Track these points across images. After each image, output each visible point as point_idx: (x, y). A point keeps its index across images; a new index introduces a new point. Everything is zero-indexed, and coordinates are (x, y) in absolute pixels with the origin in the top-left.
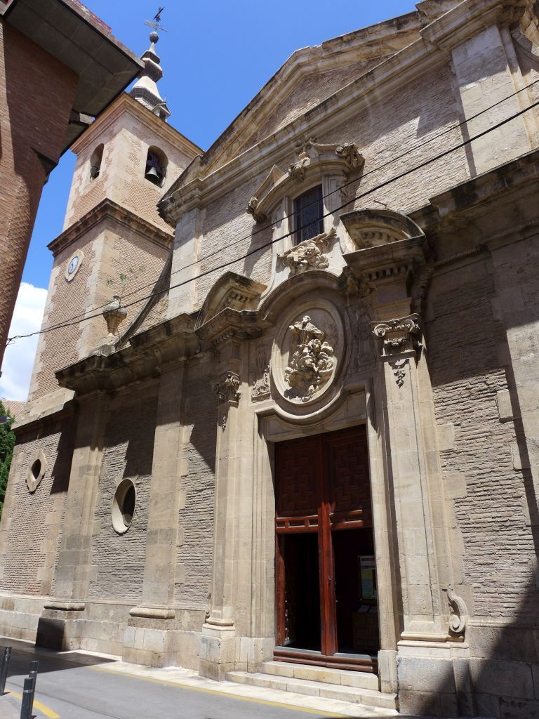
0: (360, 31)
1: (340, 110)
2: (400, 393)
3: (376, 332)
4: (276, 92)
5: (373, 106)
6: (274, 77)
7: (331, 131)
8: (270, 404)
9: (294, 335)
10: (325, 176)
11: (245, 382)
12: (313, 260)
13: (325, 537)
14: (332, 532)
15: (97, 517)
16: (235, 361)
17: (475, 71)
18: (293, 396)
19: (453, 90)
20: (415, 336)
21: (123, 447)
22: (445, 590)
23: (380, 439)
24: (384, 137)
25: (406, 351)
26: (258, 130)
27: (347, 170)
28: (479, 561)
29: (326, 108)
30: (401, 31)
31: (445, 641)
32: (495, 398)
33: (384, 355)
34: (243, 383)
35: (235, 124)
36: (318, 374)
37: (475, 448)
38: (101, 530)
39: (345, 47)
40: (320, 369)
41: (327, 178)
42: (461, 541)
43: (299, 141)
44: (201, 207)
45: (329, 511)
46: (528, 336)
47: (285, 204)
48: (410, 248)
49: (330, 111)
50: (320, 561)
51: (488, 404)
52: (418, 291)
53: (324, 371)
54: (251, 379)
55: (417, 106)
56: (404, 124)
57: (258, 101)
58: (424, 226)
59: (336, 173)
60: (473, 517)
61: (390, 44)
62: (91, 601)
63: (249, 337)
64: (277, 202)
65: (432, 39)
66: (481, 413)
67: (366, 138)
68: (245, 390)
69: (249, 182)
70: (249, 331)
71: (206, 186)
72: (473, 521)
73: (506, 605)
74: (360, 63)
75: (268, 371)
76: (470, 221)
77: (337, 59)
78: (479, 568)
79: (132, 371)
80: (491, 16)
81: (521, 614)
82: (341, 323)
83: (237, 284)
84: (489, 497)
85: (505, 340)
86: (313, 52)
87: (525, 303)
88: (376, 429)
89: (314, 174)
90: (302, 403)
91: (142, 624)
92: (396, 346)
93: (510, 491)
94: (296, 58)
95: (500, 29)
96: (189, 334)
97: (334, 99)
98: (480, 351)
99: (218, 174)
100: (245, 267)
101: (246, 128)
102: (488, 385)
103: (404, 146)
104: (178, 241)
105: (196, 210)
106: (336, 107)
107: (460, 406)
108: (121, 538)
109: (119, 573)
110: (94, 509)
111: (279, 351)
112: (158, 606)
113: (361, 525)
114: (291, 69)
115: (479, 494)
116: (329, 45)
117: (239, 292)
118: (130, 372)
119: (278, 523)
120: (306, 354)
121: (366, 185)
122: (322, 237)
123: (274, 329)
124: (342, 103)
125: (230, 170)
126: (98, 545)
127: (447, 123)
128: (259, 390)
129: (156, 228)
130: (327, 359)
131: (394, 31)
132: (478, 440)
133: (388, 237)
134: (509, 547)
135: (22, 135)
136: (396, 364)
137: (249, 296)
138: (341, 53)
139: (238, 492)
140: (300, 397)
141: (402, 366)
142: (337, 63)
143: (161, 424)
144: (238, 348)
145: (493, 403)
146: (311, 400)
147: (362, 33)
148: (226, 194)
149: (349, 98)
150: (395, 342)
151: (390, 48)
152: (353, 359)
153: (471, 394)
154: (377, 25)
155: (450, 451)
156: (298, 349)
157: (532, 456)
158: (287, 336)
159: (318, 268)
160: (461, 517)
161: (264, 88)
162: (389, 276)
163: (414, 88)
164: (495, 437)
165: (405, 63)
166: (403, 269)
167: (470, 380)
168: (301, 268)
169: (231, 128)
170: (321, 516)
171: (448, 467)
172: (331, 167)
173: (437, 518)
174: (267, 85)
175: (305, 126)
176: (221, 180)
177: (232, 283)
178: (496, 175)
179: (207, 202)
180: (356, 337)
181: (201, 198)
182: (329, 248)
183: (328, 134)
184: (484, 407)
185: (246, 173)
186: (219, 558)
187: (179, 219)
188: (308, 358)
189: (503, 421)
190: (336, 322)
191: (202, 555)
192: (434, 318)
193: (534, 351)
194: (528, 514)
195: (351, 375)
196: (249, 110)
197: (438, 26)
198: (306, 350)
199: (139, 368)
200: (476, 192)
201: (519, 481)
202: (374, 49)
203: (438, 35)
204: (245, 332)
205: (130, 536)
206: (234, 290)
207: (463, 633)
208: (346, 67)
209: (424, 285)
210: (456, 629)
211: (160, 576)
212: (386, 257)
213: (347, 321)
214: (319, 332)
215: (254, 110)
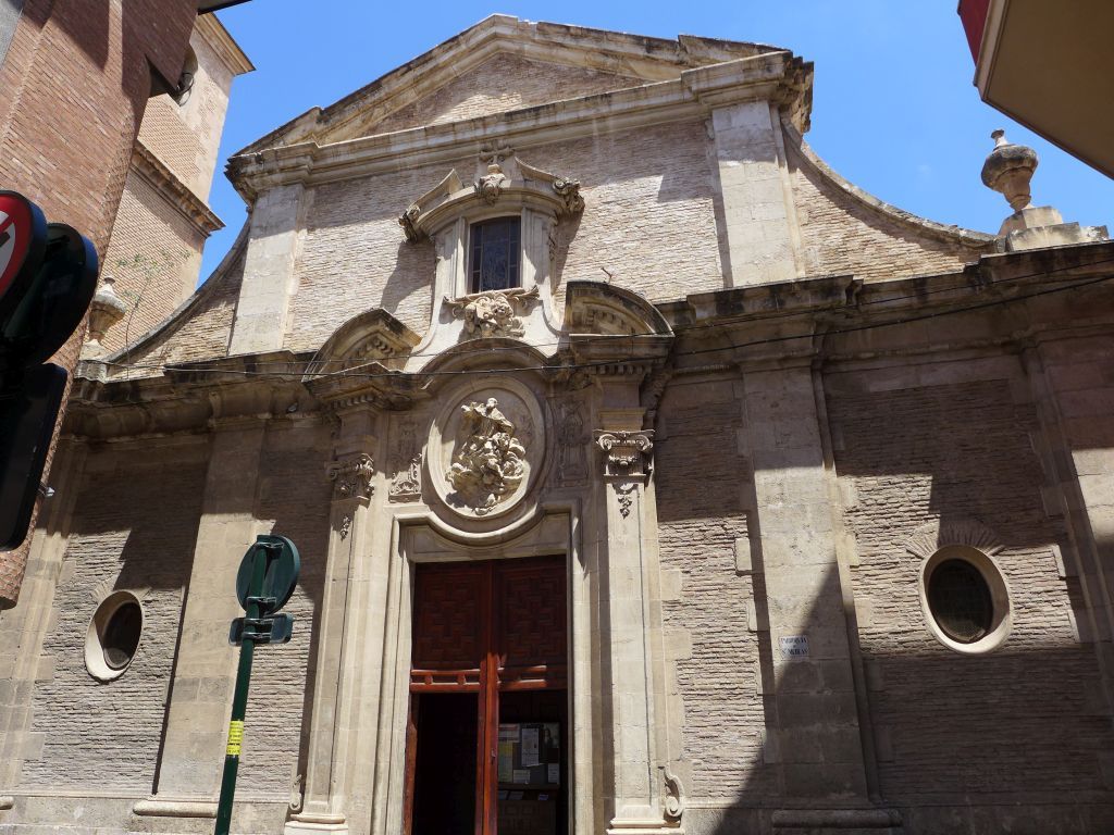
0: (596, 31)
1: (556, 126)
2: (624, 526)
3: (601, 442)
4: (456, 58)
5: (600, 136)
6: (456, 38)
7: (536, 148)
8: (419, 510)
9: (467, 418)
10: (527, 209)
11: (381, 471)
12: (504, 322)
13: (489, 700)
14: (500, 693)
15: (50, 651)
16: (370, 439)
17: (739, 147)
18: (459, 505)
19: (708, 157)
20: (645, 457)
21: (119, 538)
22: (661, 768)
23: (588, 578)
24: (614, 185)
25: (635, 474)
26: (417, 101)
27: (560, 211)
28: (701, 734)
29: (537, 116)
30: (650, 55)
31: (659, 827)
32: (733, 545)
33: (607, 474)
34: (379, 473)
35: (386, 80)
36: (501, 480)
37: (706, 602)
38: (58, 674)
39: (568, 41)
40: (505, 474)
41: (529, 213)
42: (682, 711)
43: (489, 145)
44: (307, 185)
45: (495, 665)
46: (778, 482)
47: (460, 227)
48: (654, 347)
49: (543, 121)
50: (480, 731)
51: (723, 552)
52: (650, 399)
53: (511, 478)
54: (389, 470)
55: (660, 160)
56: (641, 177)
57: (426, 62)
58: (673, 324)
59: (545, 210)
60: (698, 683)
61: (632, 64)
62: (28, 792)
63: (392, 407)
64: (448, 221)
65: (694, 88)
66: (715, 561)
67: (588, 176)
68: (381, 483)
69: (398, 175)
70: (393, 398)
71: (324, 157)
72: (698, 687)
73: (729, 783)
74: (585, 69)
75: (419, 461)
76: (725, 333)
77: (554, 51)
78: (700, 741)
79: (149, 415)
80: (765, 89)
81: (745, 794)
82: (540, 416)
83: (387, 329)
84: (718, 660)
85: (751, 481)
86: (523, 28)
87: (777, 444)
88: (583, 565)
89: (510, 201)
90: (475, 516)
91: (163, 826)
92: (624, 466)
93: (743, 654)
94: (494, 24)
95: (771, 106)
96: (285, 381)
97: (551, 109)
98: (719, 489)
99: (348, 148)
100: (383, 299)
101: (400, 92)
102: (726, 529)
103: (639, 206)
104: (260, 227)
105: (298, 187)
106: (552, 120)
107: (691, 550)
108: (104, 688)
109: (98, 746)
110: (42, 637)
111: (439, 437)
112: (192, 797)
113: (544, 686)
114: (482, 36)
115: (706, 656)
116: (546, 28)
117: (385, 340)
118: (142, 415)
119: (414, 678)
120: (488, 451)
121: (584, 240)
122: (518, 292)
123: (432, 403)
124: (561, 117)
125: (370, 148)
126: (48, 698)
127: (697, 196)
128: (401, 486)
129: (169, 173)
130: (516, 462)
131: (641, 52)
132: (710, 593)
133: (623, 323)
134: (737, 718)
135: (135, 30)
136: (622, 488)
137: (395, 347)
138: (562, 45)
139: (363, 631)
140: (473, 506)
141: (629, 492)
142: (553, 57)
143: (213, 511)
144: (373, 419)
145: (731, 551)
146: (490, 514)
147: (599, 35)
148: (354, 179)
149: (573, 116)
150: (625, 460)
151: (630, 68)
152: (554, 470)
153: (705, 538)
154: (621, 34)
155: (675, 603)
156: (477, 441)
157: (772, 618)
158: (453, 418)
159: (509, 334)
160: (684, 682)
161: (440, 46)
162: (621, 374)
163: (659, 135)
164: (729, 592)
165: (654, 101)
166: (639, 370)
167: (705, 521)
168: (486, 329)
169: (376, 85)
170: (486, 670)
171: (671, 622)
172: (539, 200)
173: (658, 684)
174: (445, 43)
175: (502, 129)
176: (352, 157)
177: (381, 326)
178: (768, 291)
179: (319, 180)
180: (560, 440)
181: (311, 171)
182: (527, 312)
183: (533, 149)
184: (720, 555)
185: (396, 161)
186: (325, 726)
187: (263, 190)
188: (491, 457)
189: (740, 574)
190: (532, 414)
191: (284, 720)
192: (665, 437)
193: (783, 501)
194: (760, 682)
195: (550, 490)
196: (410, 69)
197: (704, 74)
198: (488, 445)
199: (164, 413)
200: (743, 303)
201: (752, 644)
202: (610, 61)
203: (703, 86)
204: (388, 399)
205: (125, 685)
206: (379, 336)
207: (679, 817)
208: (565, 67)
209: (659, 394)
210: (673, 812)
211: (200, 751)
212: (624, 351)
213: (549, 416)
214: (508, 423)
215: (418, 72)
